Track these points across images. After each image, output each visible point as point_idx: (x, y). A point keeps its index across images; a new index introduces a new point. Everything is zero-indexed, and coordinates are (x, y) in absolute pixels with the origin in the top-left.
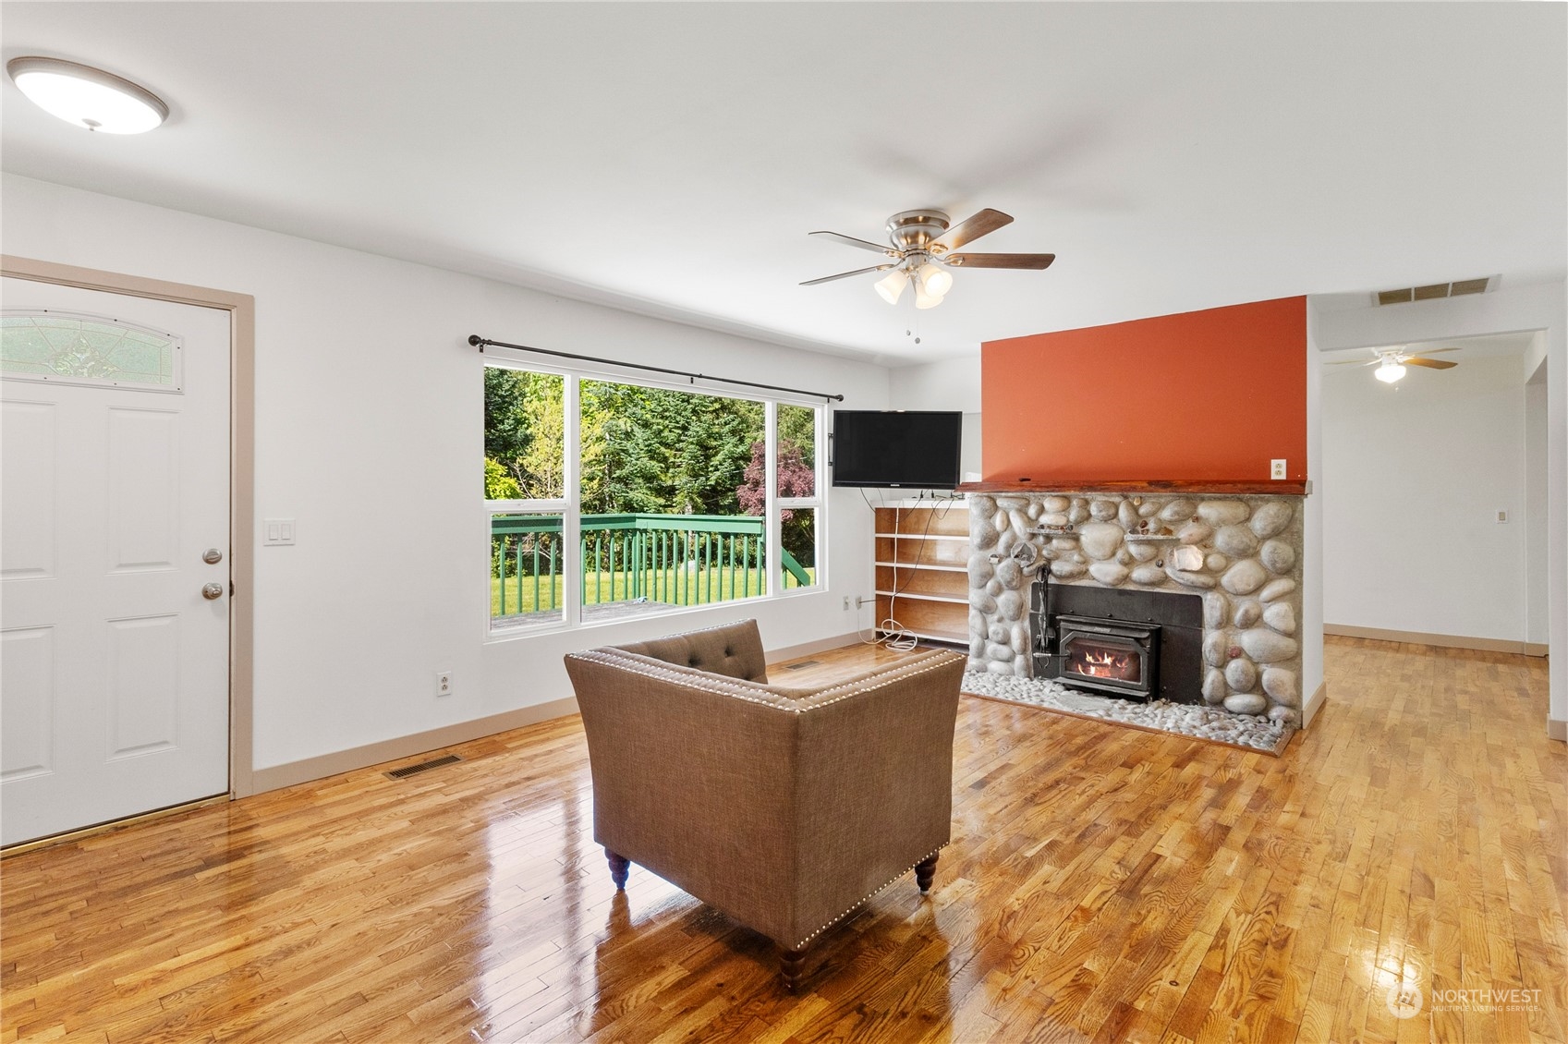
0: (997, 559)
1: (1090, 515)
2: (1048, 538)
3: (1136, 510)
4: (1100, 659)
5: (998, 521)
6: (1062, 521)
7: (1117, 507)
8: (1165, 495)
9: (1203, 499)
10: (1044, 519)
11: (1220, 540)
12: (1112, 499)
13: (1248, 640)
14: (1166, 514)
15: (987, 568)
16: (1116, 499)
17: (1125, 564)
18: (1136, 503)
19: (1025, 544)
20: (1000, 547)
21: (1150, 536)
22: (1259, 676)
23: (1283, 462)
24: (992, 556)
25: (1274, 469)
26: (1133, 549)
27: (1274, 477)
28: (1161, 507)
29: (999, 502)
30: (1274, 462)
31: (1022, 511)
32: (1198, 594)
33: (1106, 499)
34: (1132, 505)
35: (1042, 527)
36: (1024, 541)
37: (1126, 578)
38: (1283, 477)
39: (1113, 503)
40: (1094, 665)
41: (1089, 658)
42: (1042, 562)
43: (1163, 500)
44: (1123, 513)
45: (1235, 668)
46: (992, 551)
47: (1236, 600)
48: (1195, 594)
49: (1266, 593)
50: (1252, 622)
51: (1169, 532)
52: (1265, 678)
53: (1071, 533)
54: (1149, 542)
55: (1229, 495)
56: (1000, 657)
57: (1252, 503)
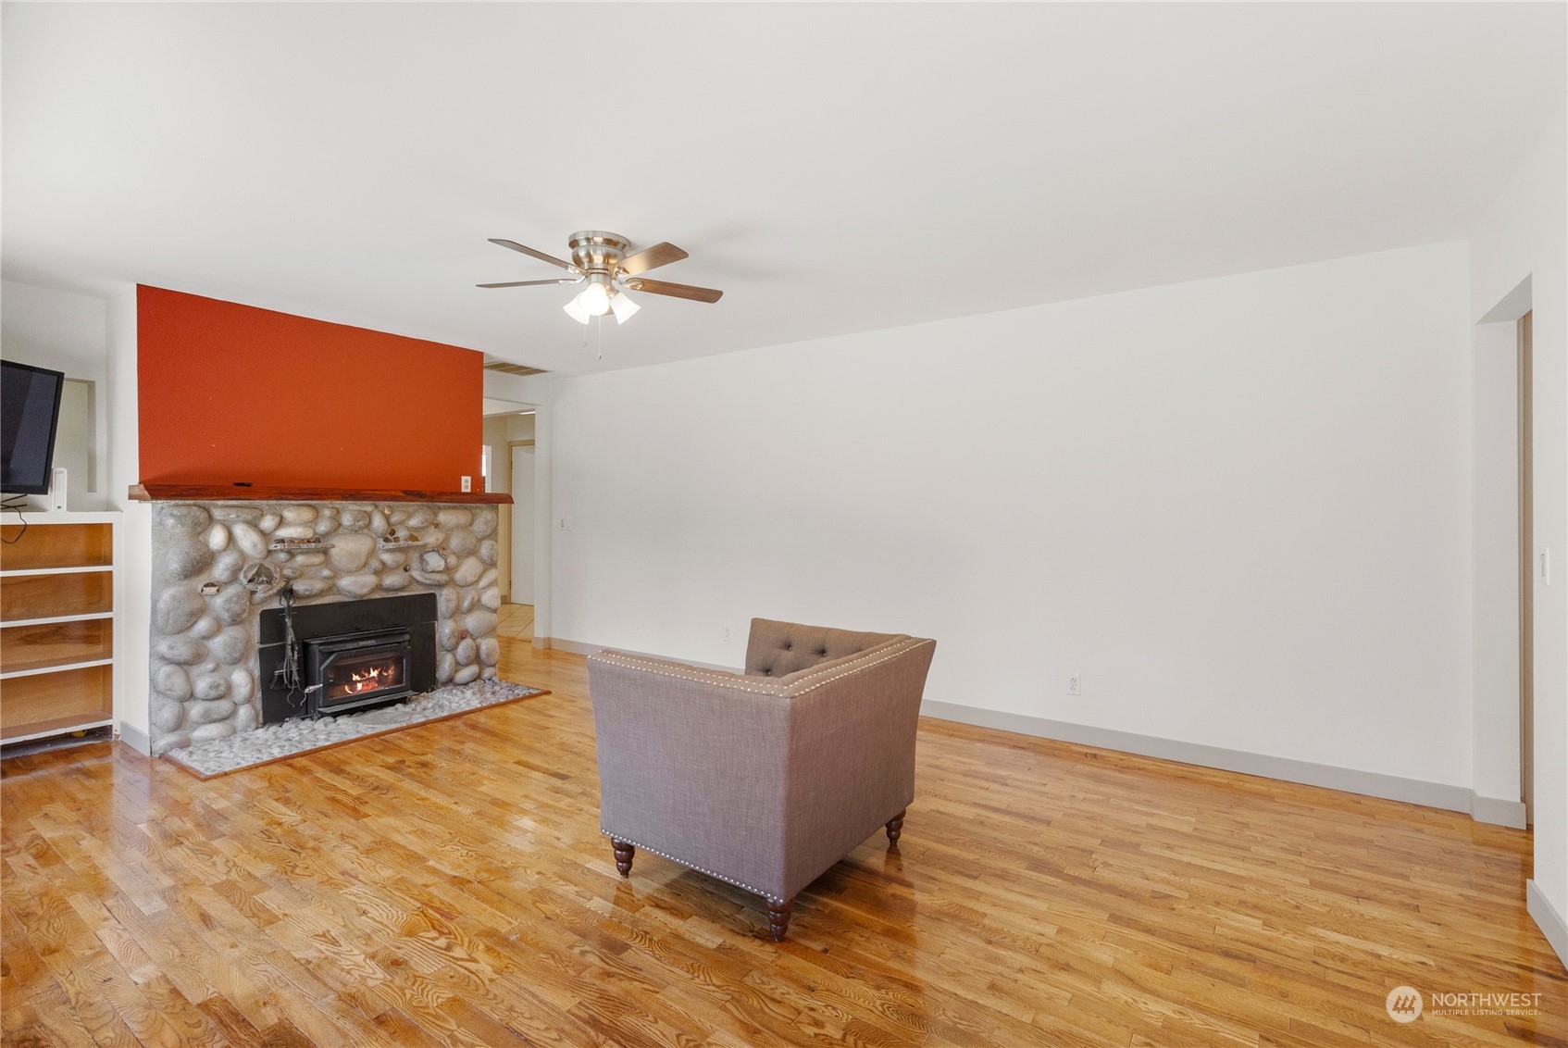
0: (216, 589)
1: (340, 525)
2: (292, 555)
3: (387, 518)
4: (366, 675)
5: (217, 538)
6: (308, 533)
7: (369, 515)
8: (413, 505)
9: (440, 508)
10: (284, 533)
11: (455, 543)
12: (365, 509)
13: (471, 622)
14: (414, 522)
15: (196, 604)
16: (369, 509)
17: (376, 573)
18: (386, 512)
19: (262, 565)
20: (220, 570)
21: (402, 543)
22: (478, 649)
23: (469, 478)
24: (207, 586)
25: (463, 484)
26: (387, 557)
27: (463, 490)
28: (410, 516)
29: (217, 514)
30: (464, 478)
31: (253, 524)
32: (433, 591)
33: (358, 508)
34: (384, 514)
35: (282, 541)
36: (258, 561)
37: (379, 587)
38: (469, 490)
39: (365, 512)
40: (359, 682)
41: (356, 678)
42: (283, 584)
43: (410, 509)
44: (378, 522)
45: (464, 649)
46: (204, 579)
47: (462, 591)
48: (430, 592)
49: (483, 583)
50: (476, 605)
51: (416, 539)
52: (483, 648)
53: (318, 545)
54: (400, 550)
55: (457, 504)
56: (215, 716)
57: (473, 511)
